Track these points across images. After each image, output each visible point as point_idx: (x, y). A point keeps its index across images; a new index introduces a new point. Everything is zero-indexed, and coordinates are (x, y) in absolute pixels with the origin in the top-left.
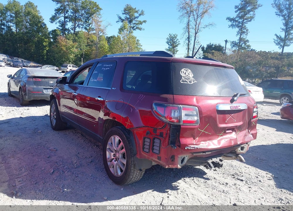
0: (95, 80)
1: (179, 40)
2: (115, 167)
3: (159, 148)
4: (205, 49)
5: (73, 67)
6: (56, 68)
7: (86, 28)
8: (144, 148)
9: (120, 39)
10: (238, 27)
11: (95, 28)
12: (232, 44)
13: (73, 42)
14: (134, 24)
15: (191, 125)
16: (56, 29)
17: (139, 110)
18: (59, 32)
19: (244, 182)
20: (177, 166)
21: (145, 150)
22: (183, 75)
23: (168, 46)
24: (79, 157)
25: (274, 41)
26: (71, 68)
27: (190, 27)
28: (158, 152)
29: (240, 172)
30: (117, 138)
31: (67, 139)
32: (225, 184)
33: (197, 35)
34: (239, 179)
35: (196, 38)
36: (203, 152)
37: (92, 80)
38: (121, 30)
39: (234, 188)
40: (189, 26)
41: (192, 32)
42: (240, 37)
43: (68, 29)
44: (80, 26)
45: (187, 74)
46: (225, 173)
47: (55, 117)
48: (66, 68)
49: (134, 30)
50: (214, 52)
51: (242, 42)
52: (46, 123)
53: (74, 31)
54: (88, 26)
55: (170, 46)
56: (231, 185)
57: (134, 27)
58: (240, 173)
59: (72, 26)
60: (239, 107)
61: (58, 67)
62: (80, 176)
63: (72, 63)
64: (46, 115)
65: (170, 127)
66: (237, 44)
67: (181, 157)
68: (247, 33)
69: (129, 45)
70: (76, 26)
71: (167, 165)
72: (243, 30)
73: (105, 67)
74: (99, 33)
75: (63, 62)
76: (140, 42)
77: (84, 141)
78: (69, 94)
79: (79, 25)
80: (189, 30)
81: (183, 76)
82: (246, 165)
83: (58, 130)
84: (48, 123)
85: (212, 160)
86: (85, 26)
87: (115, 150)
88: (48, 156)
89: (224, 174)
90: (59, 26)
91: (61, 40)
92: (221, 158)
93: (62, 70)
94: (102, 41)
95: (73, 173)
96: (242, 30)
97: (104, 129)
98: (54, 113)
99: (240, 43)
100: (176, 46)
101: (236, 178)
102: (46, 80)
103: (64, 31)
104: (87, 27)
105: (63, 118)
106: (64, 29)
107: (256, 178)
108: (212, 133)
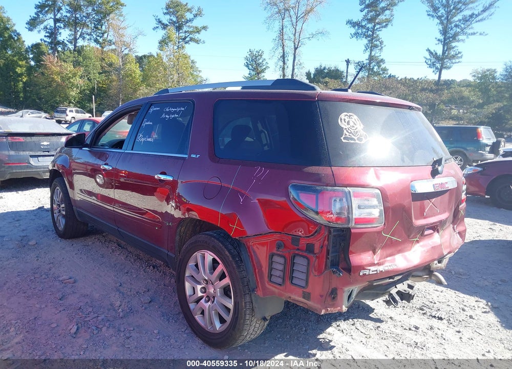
0: (149, 140)
1: (266, 61)
2: (206, 313)
3: (305, 274)
4: (312, 77)
5: (77, 112)
6: (44, 115)
7: (96, 41)
8: (270, 276)
9: (162, 60)
10: (366, 38)
11: (114, 41)
12: (357, 66)
13: (74, 67)
14: (186, 32)
15: (369, 226)
16: (40, 42)
17: (258, 200)
18: (44, 48)
19: (445, 321)
20: (342, 308)
21: (274, 279)
22: (344, 127)
23: (248, 71)
24: (123, 294)
25: (426, 62)
26: (74, 114)
27: (285, 37)
28: (303, 284)
29: (431, 302)
30: (209, 256)
31: (92, 255)
32: (414, 329)
33: (297, 51)
34: (435, 317)
35: (297, 56)
36: (390, 278)
37: (141, 138)
38: (163, 43)
39: (433, 337)
40: (282, 36)
41: (289, 46)
42: (371, 54)
43: (63, 42)
44: (85, 35)
45: (351, 124)
46: (406, 306)
47: (64, 213)
48: (64, 115)
49: (187, 42)
50: (328, 80)
51: (374, 63)
52: (43, 225)
53: (75, 46)
54: (101, 37)
55: (252, 72)
56: (425, 330)
57: (185, 38)
58: (432, 304)
59: (70, 36)
60: (447, 186)
61: (49, 113)
62: (134, 334)
63: (75, 106)
64: (40, 208)
65: (330, 232)
66: (366, 66)
67: (347, 290)
68: (382, 48)
69: (177, 70)
70: (78, 36)
71: (324, 309)
72: (375, 43)
73: (169, 113)
74: (123, 49)
75: (57, 104)
76: (197, 65)
77: (127, 257)
78: (81, 165)
79: (83, 34)
80: (283, 44)
81: (345, 129)
82: (437, 286)
83: (69, 238)
84: (47, 225)
85: (396, 287)
86: (94, 35)
87: (206, 280)
88: (59, 295)
89: (404, 307)
90: (45, 36)
91: (50, 62)
92: (409, 282)
93: (57, 119)
94: (129, 64)
95: (119, 330)
96: (373, 43)
97: (177, 238)
98: (59, 205)
99: (370, 64)
100: (263, 71)
101: (428, 314)
102: (34, 139)
103: (55, 45)
104: (98, 38)
105: (80, 214)
106: (55, 43)
107: (461, 311)
108: (403, 239)
